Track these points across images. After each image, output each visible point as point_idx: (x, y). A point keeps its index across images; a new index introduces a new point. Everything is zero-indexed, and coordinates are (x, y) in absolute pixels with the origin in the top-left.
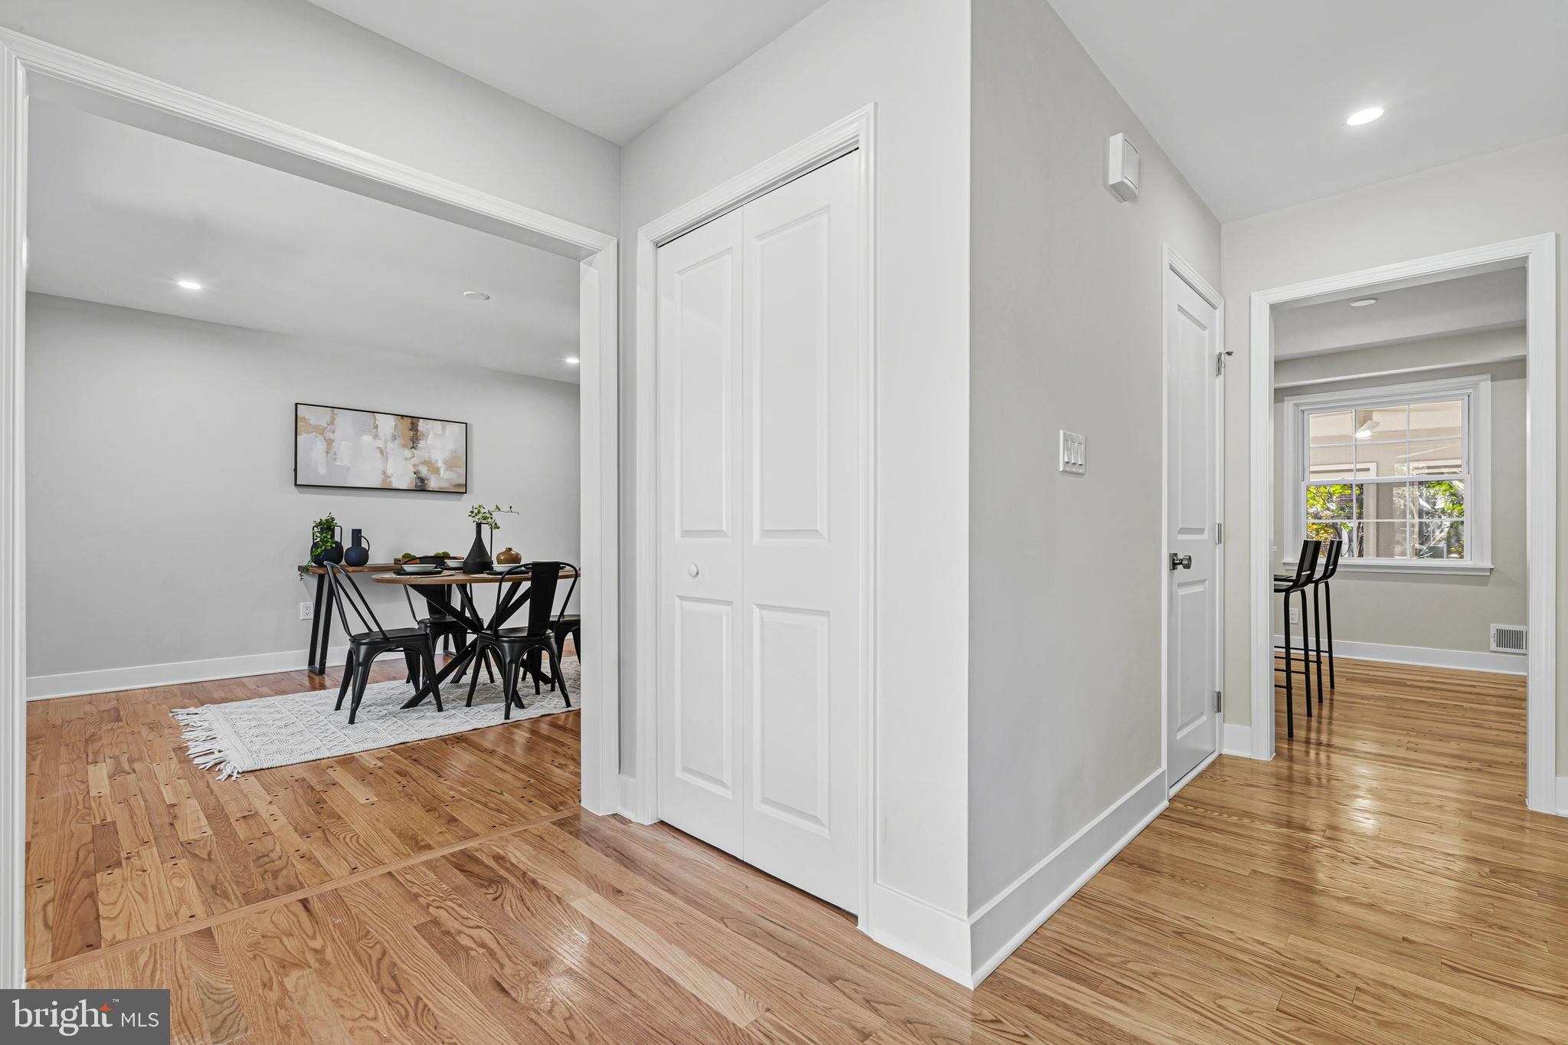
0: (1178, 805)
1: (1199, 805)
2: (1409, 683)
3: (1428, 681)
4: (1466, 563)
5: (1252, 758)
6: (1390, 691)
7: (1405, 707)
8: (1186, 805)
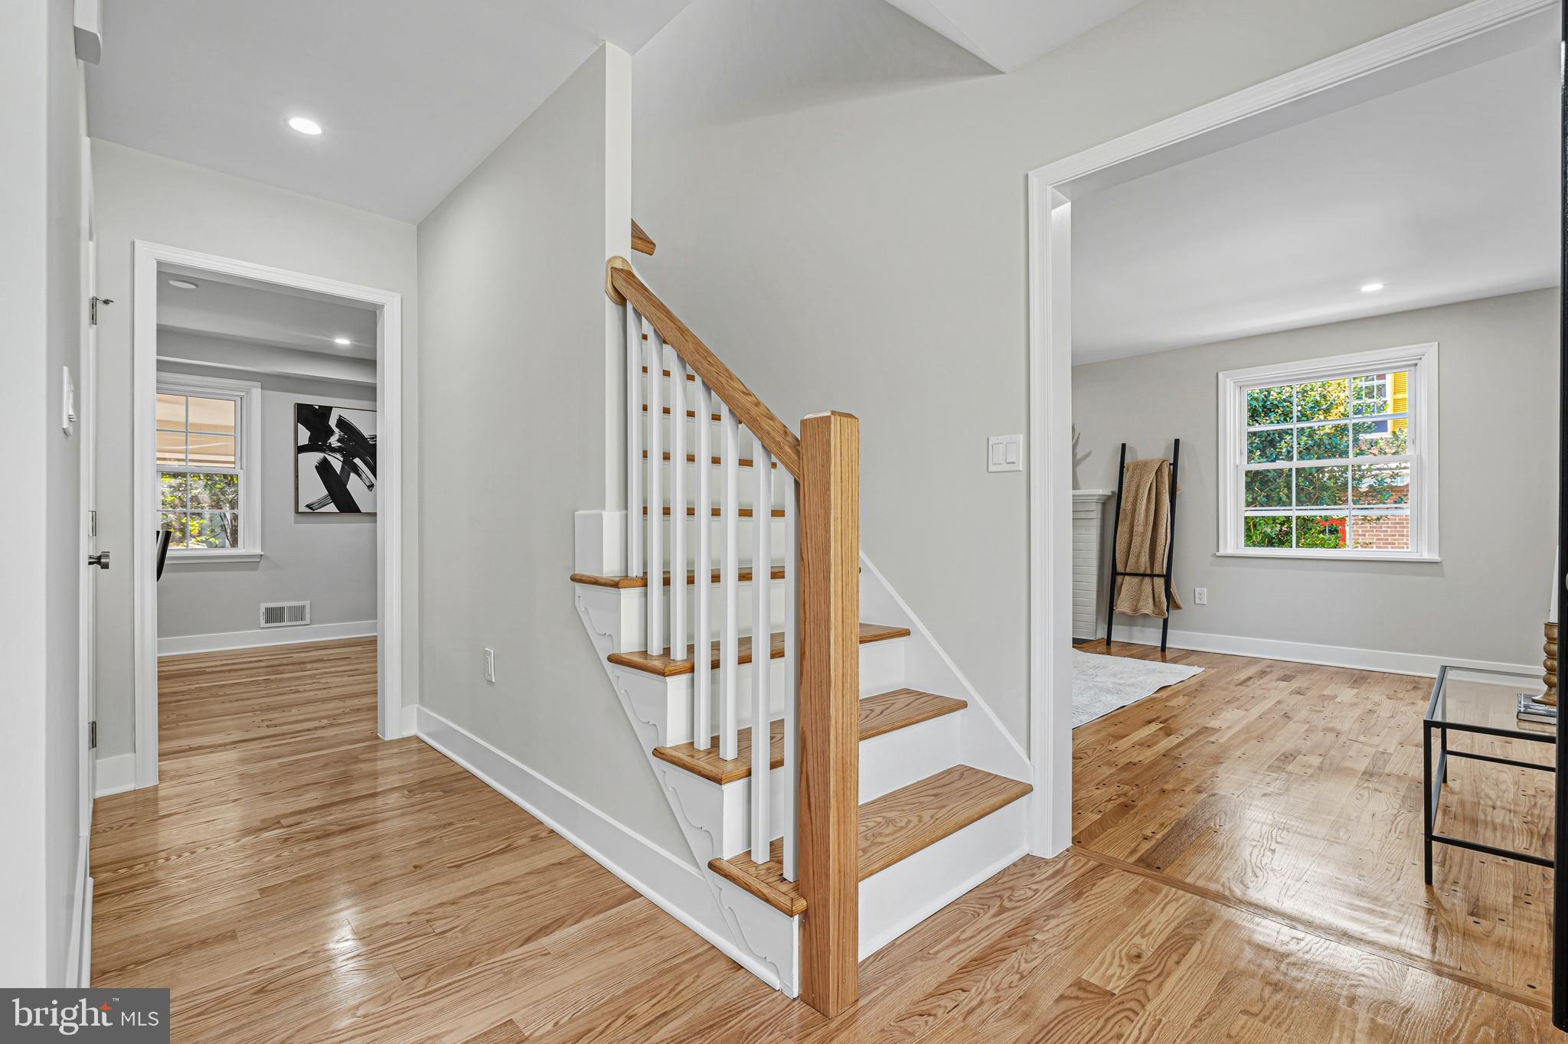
0: (103, 876)
1: (132, 863)
2: (208, 670)
3: (222, 665)
4: (240, 550)
5: (137, 788)
6: (200, 682)
7: (227, 692)
8: (115, 871)
